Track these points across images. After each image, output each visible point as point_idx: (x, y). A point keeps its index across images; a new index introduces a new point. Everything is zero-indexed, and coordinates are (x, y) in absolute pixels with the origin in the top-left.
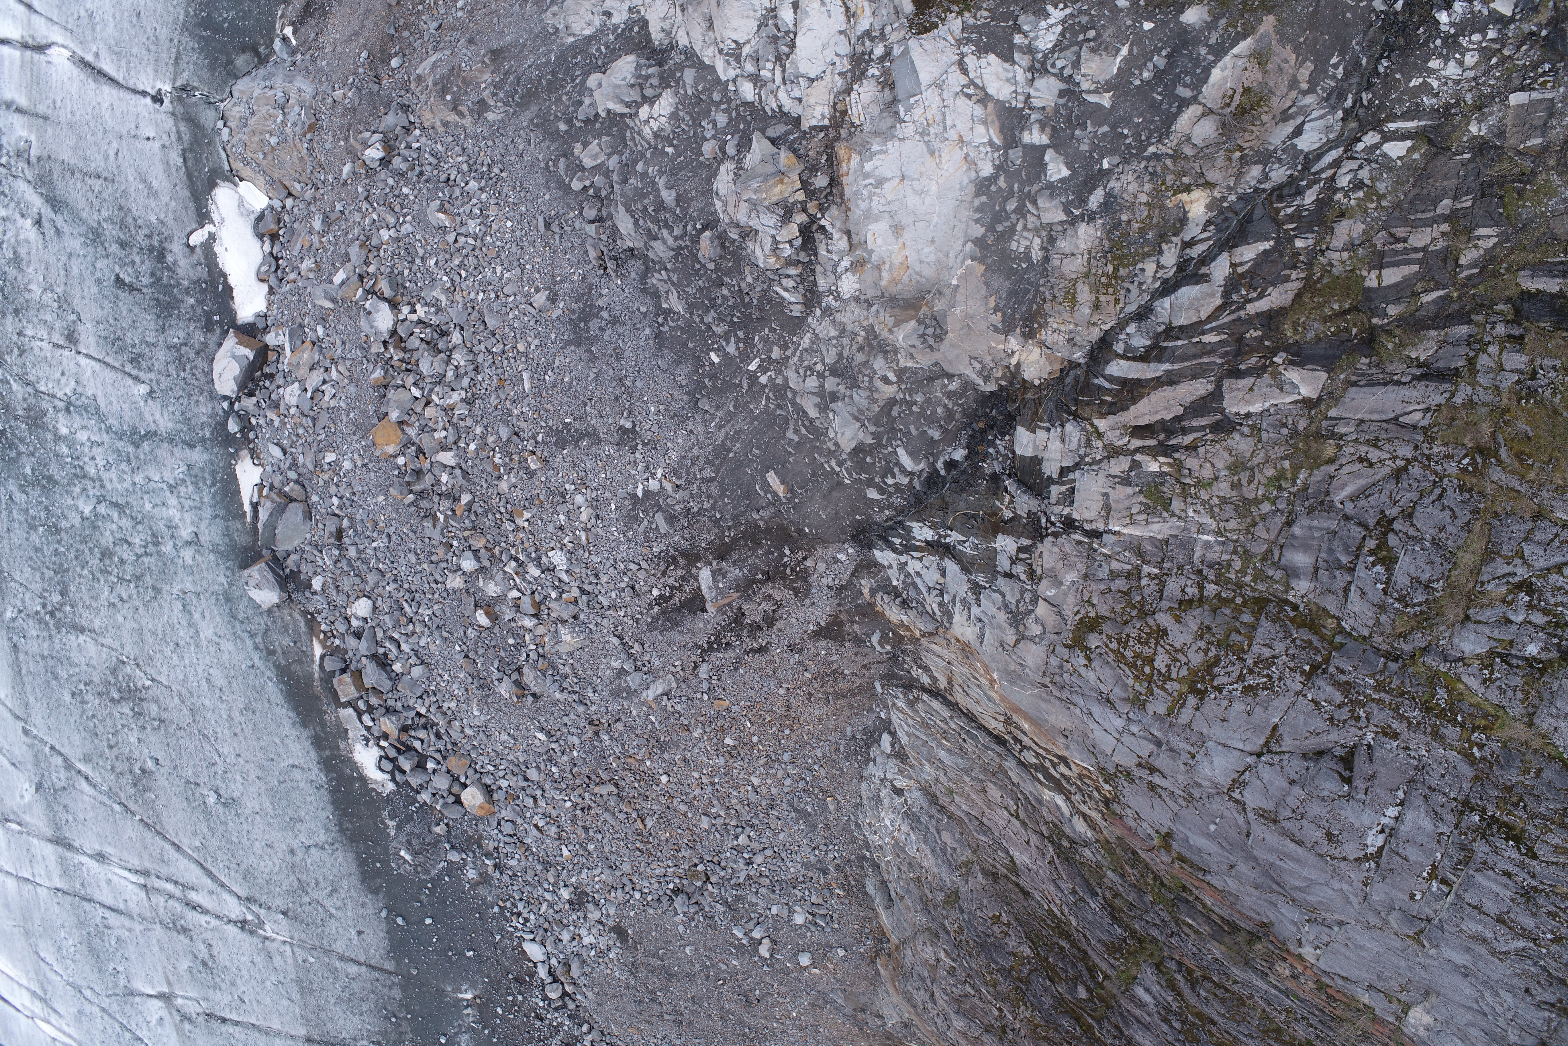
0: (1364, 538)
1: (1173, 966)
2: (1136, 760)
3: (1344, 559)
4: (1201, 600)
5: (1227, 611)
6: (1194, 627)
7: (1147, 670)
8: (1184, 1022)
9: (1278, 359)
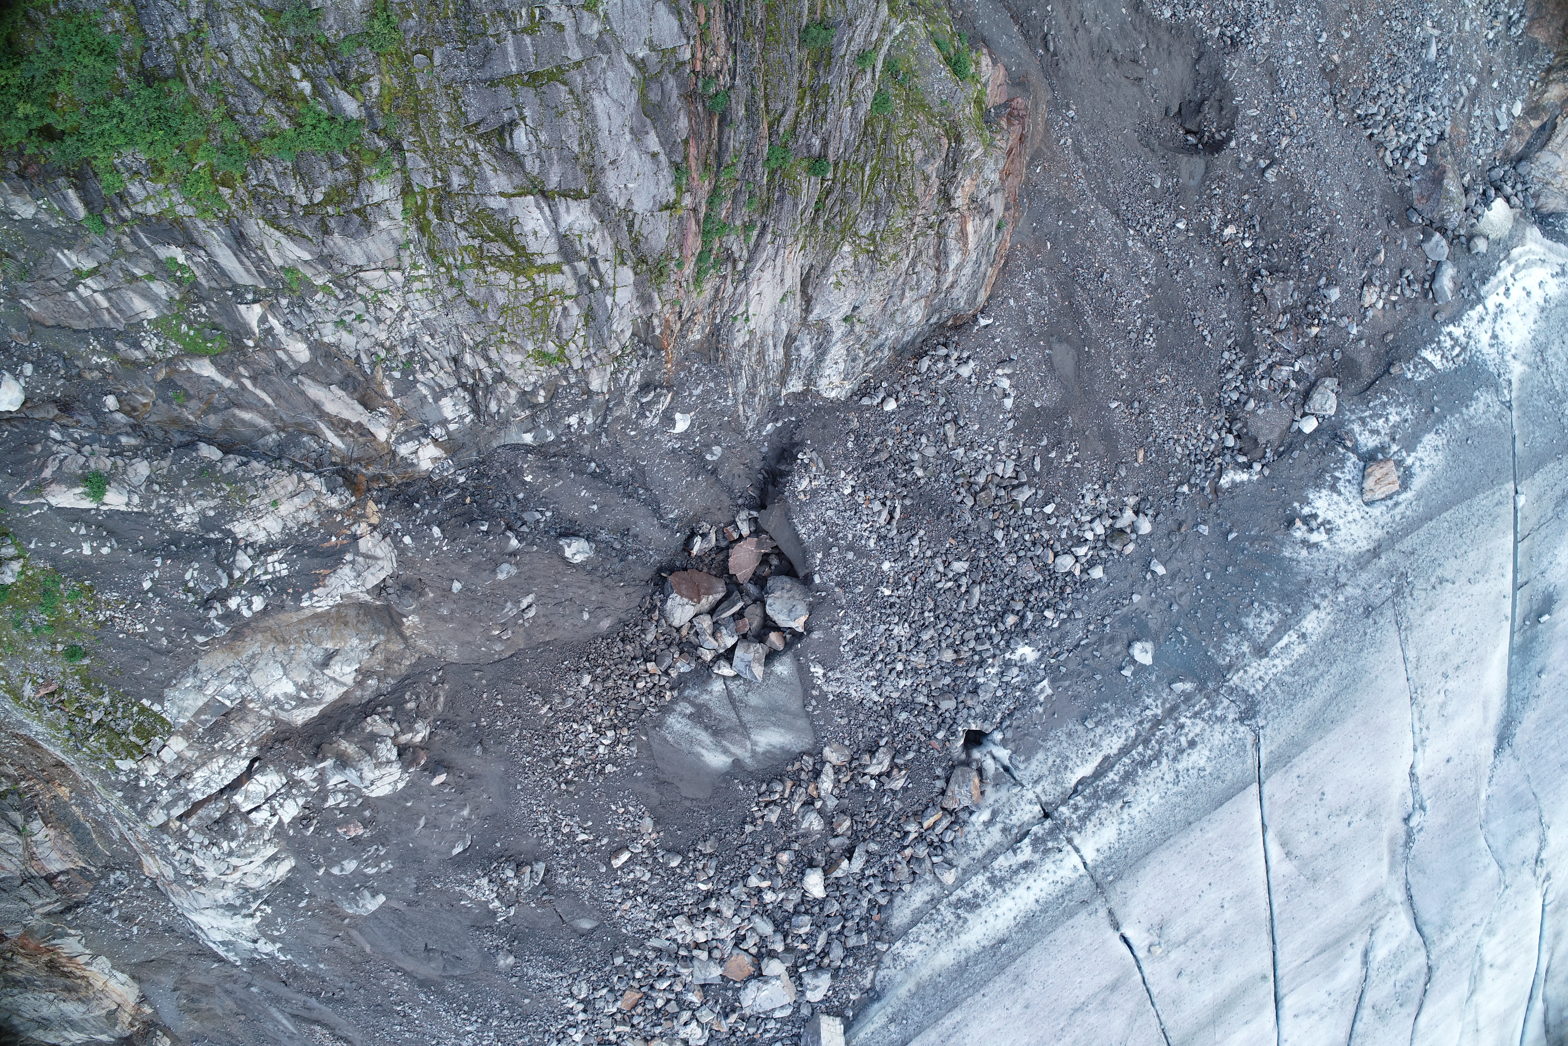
0: (332, 216)
1: (775, 139)
3: (358, 219)
4: (462, 294)
6: (484, 290)
9: (251, 343)
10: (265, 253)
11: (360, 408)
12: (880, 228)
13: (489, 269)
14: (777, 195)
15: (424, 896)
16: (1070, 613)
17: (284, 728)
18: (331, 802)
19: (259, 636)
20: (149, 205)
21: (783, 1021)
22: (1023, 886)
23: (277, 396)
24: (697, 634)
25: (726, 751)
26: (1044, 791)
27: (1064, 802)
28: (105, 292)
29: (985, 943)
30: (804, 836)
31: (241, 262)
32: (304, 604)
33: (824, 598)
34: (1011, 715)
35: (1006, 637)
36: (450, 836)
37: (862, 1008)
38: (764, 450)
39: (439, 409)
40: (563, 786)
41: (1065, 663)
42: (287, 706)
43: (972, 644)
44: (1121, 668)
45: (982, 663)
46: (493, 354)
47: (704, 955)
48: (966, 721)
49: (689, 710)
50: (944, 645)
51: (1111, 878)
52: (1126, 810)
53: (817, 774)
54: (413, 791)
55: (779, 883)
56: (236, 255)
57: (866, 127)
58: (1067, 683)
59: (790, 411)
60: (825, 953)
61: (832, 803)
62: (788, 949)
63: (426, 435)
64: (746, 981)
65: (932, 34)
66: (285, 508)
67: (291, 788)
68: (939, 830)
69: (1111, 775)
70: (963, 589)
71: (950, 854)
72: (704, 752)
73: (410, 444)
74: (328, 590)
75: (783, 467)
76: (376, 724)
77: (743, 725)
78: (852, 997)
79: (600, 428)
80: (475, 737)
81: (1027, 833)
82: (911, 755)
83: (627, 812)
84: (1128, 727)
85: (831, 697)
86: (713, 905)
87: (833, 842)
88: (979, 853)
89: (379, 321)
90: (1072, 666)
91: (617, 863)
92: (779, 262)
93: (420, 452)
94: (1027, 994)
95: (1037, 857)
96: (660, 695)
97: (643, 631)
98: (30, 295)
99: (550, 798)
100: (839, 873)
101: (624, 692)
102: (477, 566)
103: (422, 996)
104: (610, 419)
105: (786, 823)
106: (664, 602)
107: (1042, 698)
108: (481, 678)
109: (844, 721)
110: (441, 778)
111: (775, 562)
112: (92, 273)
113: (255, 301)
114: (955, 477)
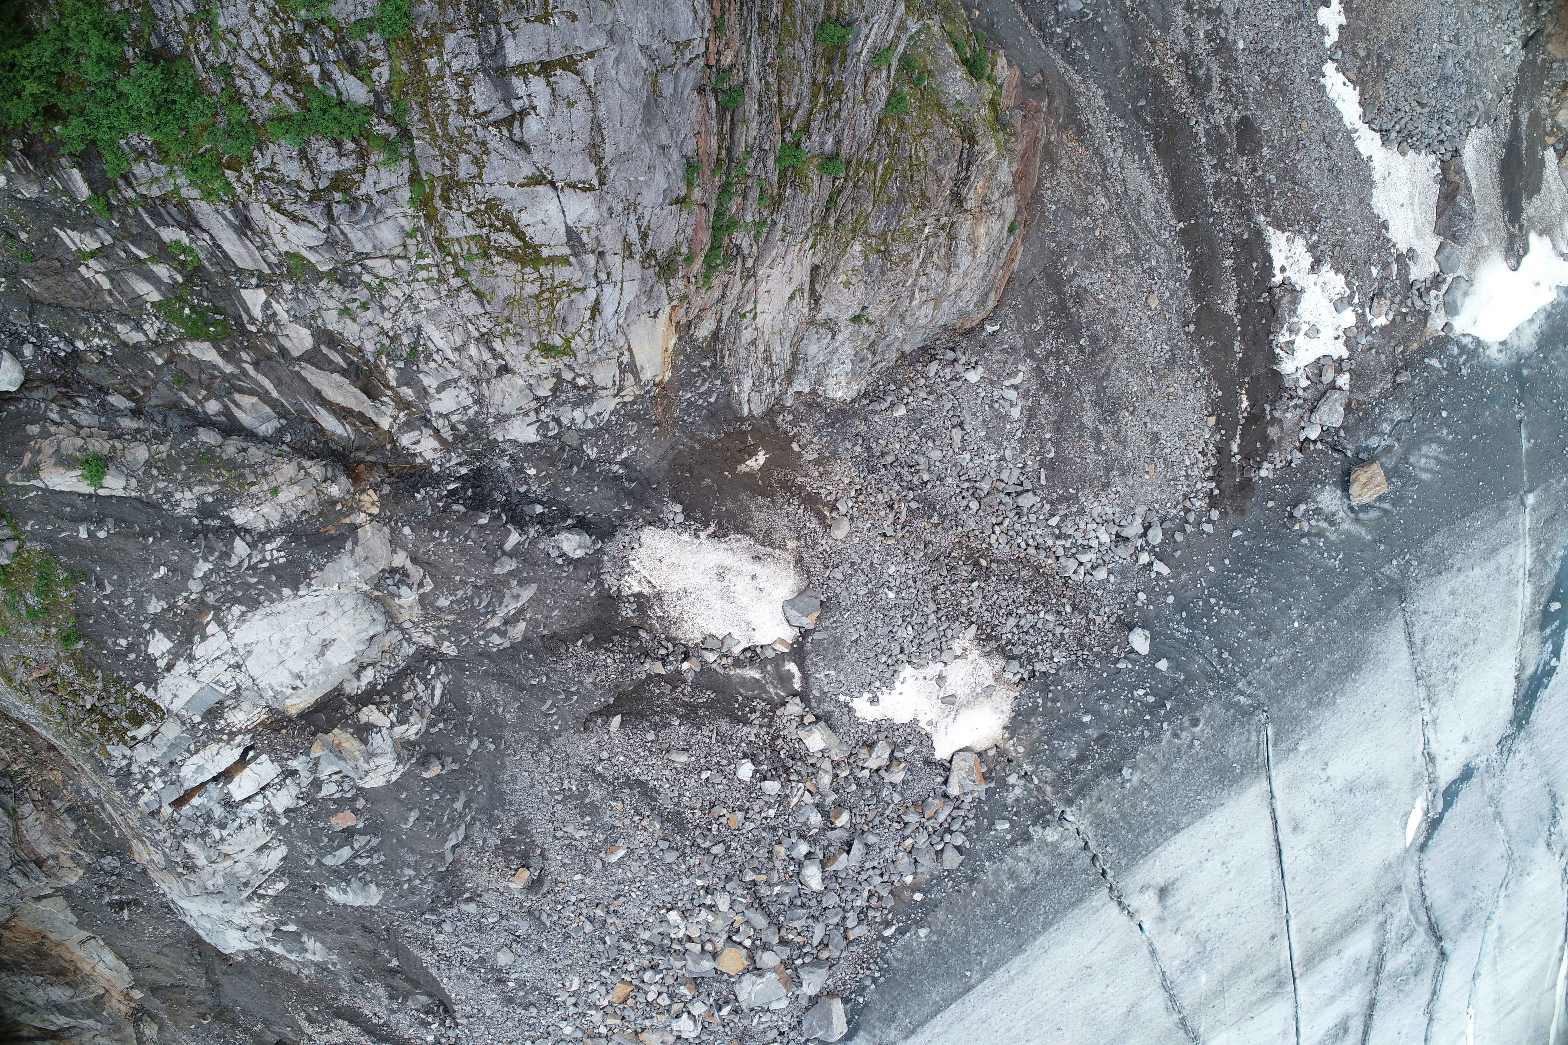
0: (339, 202)
1: (788, 136)
2: (628, 262)
3: (364, 206)
4: (467, 284)
6: (490, 281)
8: (830, 102)
9: (253, 329)
10: (270, 237)
11: (362, 397)
12: (892, 228)
13: (496, 259)
14: (788, 191)
17: (279, 716)
18: (324, 793)
20: (155, 186)
23: (279, 384)
28: (108, 274)
31: (246, 247)
32: (301, 593)
36: (443, 829)
47: (697, 949)
53: (815, 770)
54: (405, 785)
56: (240, 239)
57: (879, 126)
62: (783, 942)
63: (428, 426)
64: (740, 975)
65: (949, 34)
66: (283, 497)
67: (285, 778)
73: (412, 434)
76: (372, 714)
86: (708, 900)
87: (832, 835)
89: (383, 309)
91: (613, 858)
92: (788, 260)
93: (421, 443)
98: (32, 274)
102: (476, 558)
110: (436, 771)
112: (95, 254)
113: (258, 286)
114: (960, 481)
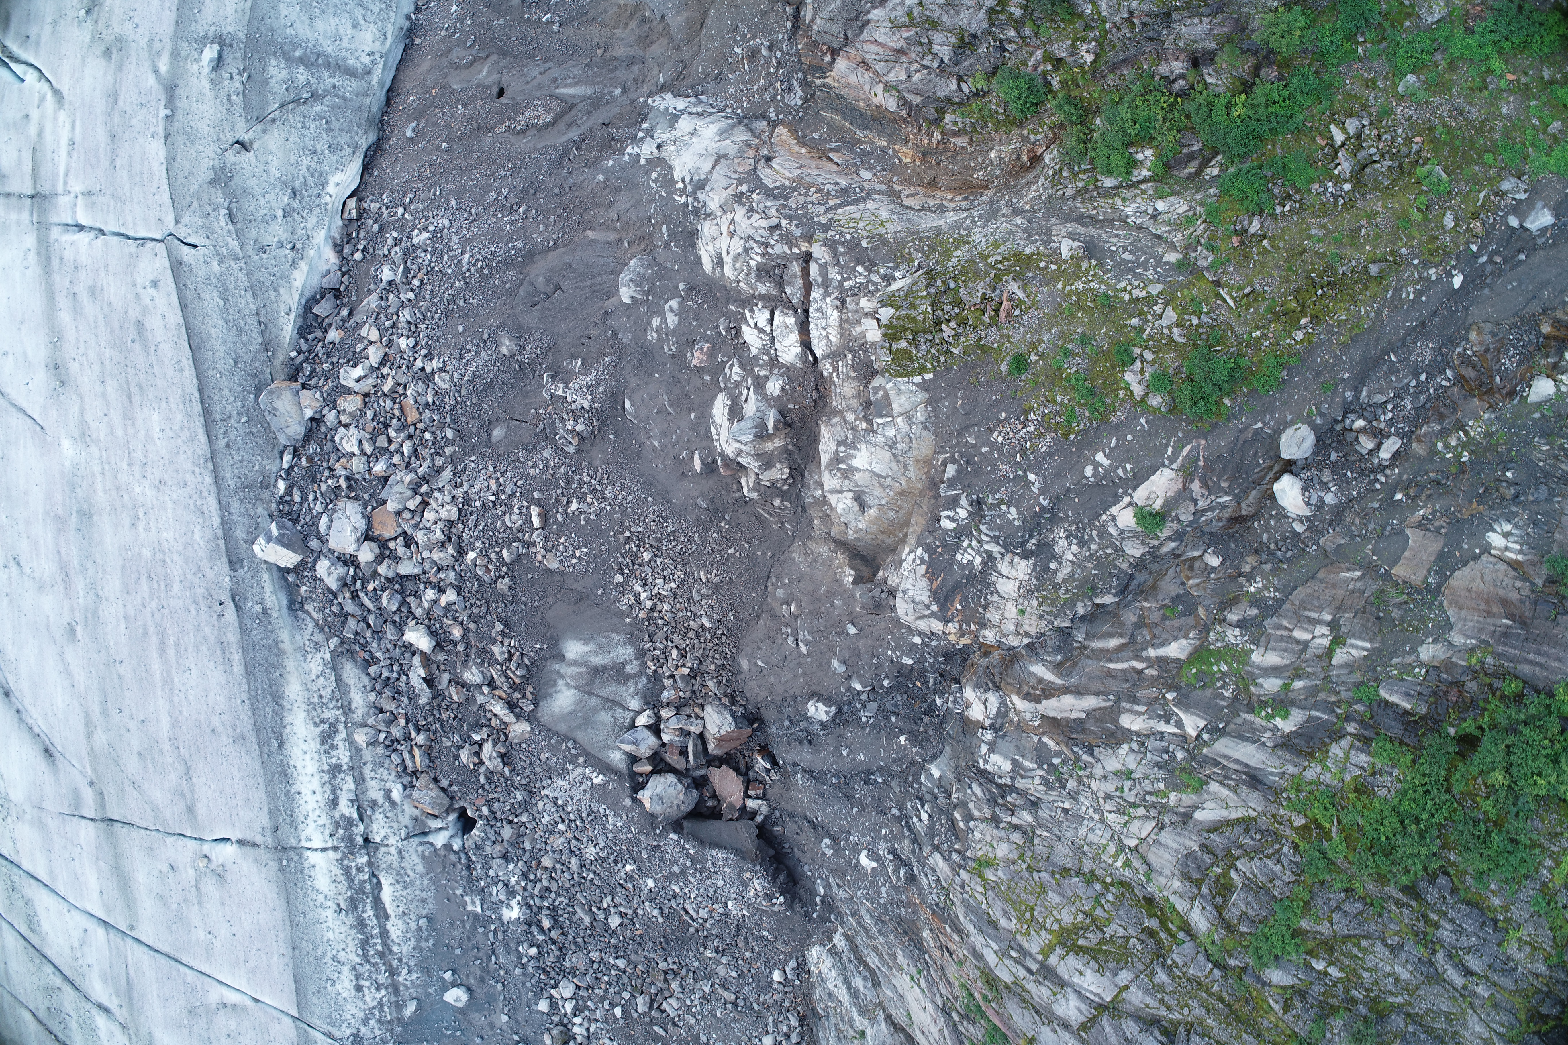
0: (1212, 865)
3: (1195, 875)
4: (1079, 873)
5: (1098, 887)
6: (1068, 894)
7: (1028, 915)
9: (1170, 696)
10: (1228, 786)
11: (1052, 714)
13: (1081, 917)
15: (605, 333)
16: (524, 966)
17: (828, 409)
18: (736, 369)
19: (919, 486)
20: (1341, 755)
21: (317, 519)
22: (319, 790)
23: (1109, 674)
24: (689, 716)
25: (575, 663)
26: (389, 853)
27: (370, 863)
28: (1306, 644)
29: (288, 730)
30: (465, 663)
31: (1237, 761)
32: (920, 550)
33: (655, 829)
34: (468, 868)
35: (535, 909)
36: (644, 412)
37: (291, 590)
38: (806, 868)
39: (1006, 757)
40: (627, 534)
41: (485, 934)
42: (842, 448)
43: (545, 883)
44: (454, 972)
45: (525, 876)
46: (1016, 837)
47: (412, 505)
48: (485, 831)
49: (628, 669)
50: (558, 866)
51: (284, 863)
52: (335, 907)
53: (512, 706)
54: (702, 429)
55: (438, 612)
56: (1246, 765)
58: (468, 926)
59: (824, 919)
60: (355, 596)
61: (480, 699)
62: (375, 574)
63: (992, 727)
64: (369, 519)
66: (1012, 610)
67: (771, 358)
68: (406, 755)
69: (370, 913)
70: (594, 909)
71: (380, 750)
72: (586, 648)
73: (994, 711)
74: (919, 575)
75: (782, 877)
76: (779, 473)
77: (589, 693)
78: (304, 588)
79: (904, 818)
80: (716, 510)
81: (362, 820)
82: (482, 780)
83: (573, 556)
84: (403, 948)
85: (570, 767)
86: (451, 550)
87: (446, 677)
88: (367, 770)
89: (1108, 797)
90: (479, 938)
91: (535, 511)
93: (982, 706)
94: (224, 738)
95: (337, 815)
96: (655, 659)
97: (719, 683)
98: (1359, 585)
99: (624, 513)
100: (416, 661)
101: (677, 638)
102: (859, 656)
103: (519, 244)
104: (907, 833)
105: (485, 655)
106: (733, 714)
107: (467, 899)
108: (764, 553)
109: (543, 757)
110: (697, 465)
111: (710, 803)
112: (1329, 653)
113: (1199, 736)
114: (688, 971)
